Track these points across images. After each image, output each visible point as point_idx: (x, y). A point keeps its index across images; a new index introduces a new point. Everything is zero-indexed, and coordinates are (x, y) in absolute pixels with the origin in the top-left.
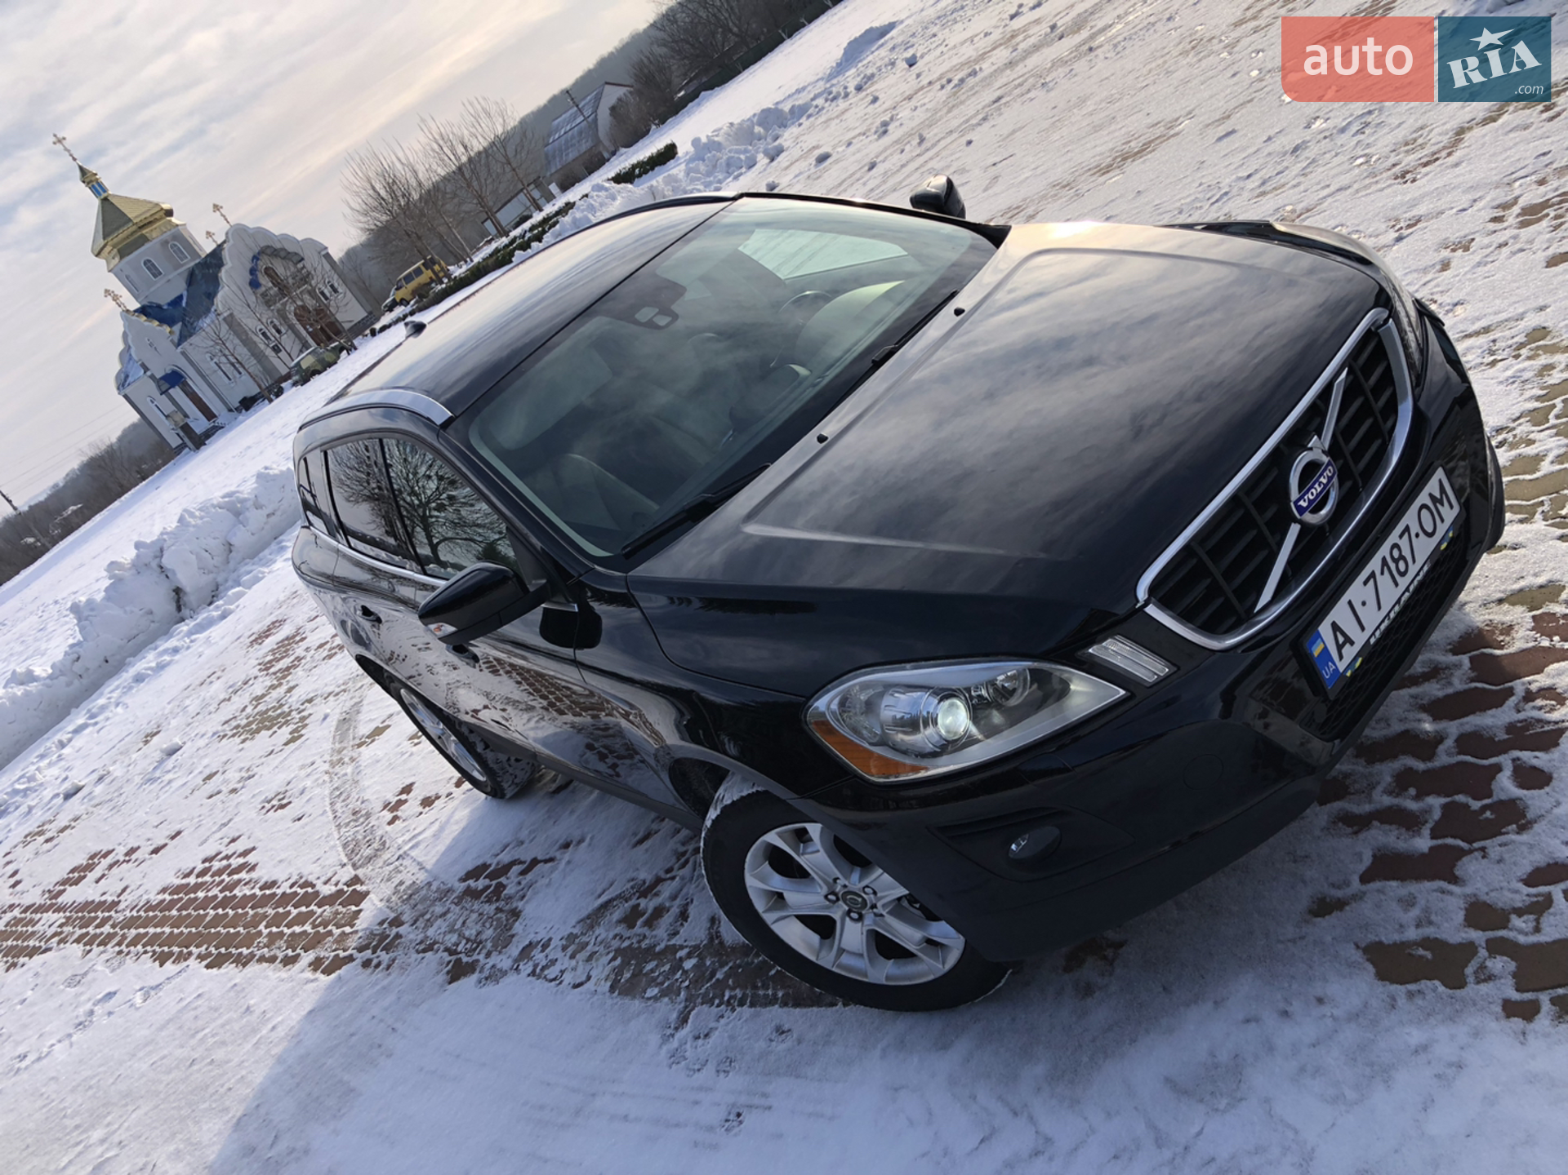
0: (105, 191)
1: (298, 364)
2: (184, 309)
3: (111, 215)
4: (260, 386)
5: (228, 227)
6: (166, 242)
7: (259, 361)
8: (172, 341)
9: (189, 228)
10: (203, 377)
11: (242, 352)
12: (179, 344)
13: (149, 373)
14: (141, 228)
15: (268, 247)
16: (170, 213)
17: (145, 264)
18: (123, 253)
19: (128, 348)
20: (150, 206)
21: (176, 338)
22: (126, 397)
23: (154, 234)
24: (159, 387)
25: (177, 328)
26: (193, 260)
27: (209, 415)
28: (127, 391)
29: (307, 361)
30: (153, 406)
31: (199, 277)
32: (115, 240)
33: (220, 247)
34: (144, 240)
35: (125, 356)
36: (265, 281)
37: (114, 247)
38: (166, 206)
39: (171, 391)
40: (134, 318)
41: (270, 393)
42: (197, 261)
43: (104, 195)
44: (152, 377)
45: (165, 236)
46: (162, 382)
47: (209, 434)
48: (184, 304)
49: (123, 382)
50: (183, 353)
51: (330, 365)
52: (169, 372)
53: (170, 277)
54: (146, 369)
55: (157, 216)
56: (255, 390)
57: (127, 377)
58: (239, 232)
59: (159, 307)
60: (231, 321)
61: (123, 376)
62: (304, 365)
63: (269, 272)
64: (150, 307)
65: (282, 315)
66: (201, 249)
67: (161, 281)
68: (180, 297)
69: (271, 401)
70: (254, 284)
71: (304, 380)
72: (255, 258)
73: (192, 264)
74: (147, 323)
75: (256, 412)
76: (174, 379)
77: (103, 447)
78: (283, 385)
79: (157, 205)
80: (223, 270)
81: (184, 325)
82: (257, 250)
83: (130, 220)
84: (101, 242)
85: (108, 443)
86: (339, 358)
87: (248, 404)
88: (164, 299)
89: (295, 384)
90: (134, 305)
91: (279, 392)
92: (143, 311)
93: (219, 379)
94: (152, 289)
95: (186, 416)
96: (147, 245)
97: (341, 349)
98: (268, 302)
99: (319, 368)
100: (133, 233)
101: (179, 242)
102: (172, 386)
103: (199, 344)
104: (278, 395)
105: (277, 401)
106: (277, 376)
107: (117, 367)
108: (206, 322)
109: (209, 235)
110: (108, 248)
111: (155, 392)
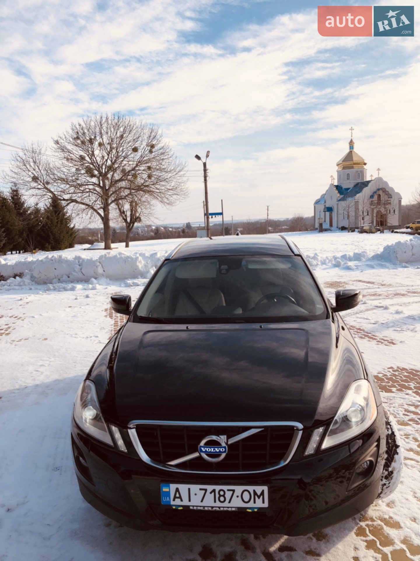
0: (353, 149)
1: (363, 227)
2: (348, 192)
3: (349, 156)
4: (349, 226)
5: (377, 176)
6: (358, 172)
7: (355, 219)
8: (337, 199)
9: (367, 171)
10: (337, 214)
11: (352, 214)
12: (338, 201)
13: (325, 204)
14: (354, 164)
15: (384, 189)
16: (365, 164)
17: (347, 174)
18: (344, 168)
19: (325, 194)
20: (361, 159)
21: (339, 199)
22: (315, 207)
23: (356, 168)
24: (324, 209)
25: (342, 196)
26: (361, 180)
27: (331, 225)
28: (316, 205)
29: (366, 227)
30: (319, 213)
31: (359, 186)
32: (345, 164)
33: (371, 180)
34: (352, 168)
35: (323, 196)
36: (376, 197)
37: (343, 165)
38: (365, 162)
39: (327, 213)
40: (333, 187)
41: (350, 230)
42: (362, 181)
43: (352, 150)
44: (325, 206)
45: (359, 170)
46: (326, 208)
47: (326, 230)
48: (348, 191)
49: (317, 202)
50: (338, 204)
51: (372, 233)
52: (330, 207)
53: (351, 181)
54: (325, 202)
55: (361, 163)
56: (347, 226)
57: (319, 201)
58: (380, 179)
59: (342, 188)
60: (357, 203)
61: (318, 201)
62: (364, 228)
63: (379, 196)
64: (340, 187)
65: (373, 210)
66: (366, 179)
67: (348, 181)
68: (350, 188)
69: (349, 232)
70: (372, 197)
71: (361, 232)
72: (378, 190)
73: (360, 181)
74: (335, 191)
75: (343, 232)
76: (330, 209)
77: (301, 216)
78: (356, 230)
79: (363, 160)
80: (367, 188)
81: (344, 197)
82: (380, 187)
83: (353, 160)
84: (341, 162)
85: (303, 216)
86: (376, 232)
87: (343, 229)
88: (344, 186)
89: (359, 231)
90: (336, 184)
91: (353, 231)
92: (337, 187)
93: (341, 217)
94: (345, 182)
95: (325, 221)
96: (352, 170)
97: (379, 230)
98: (372, 203)
99: (368, 231)
100: (351, 164)
101: (362, 173)
102: (328, 211)
103: (343, 204)
104: (352, 232)
105: (350, 233)
106: (357, 226)
107: (319, 197)
108: (350, 199)
109: (372, 176)
110: (341, 165)
111: (322, 210)
